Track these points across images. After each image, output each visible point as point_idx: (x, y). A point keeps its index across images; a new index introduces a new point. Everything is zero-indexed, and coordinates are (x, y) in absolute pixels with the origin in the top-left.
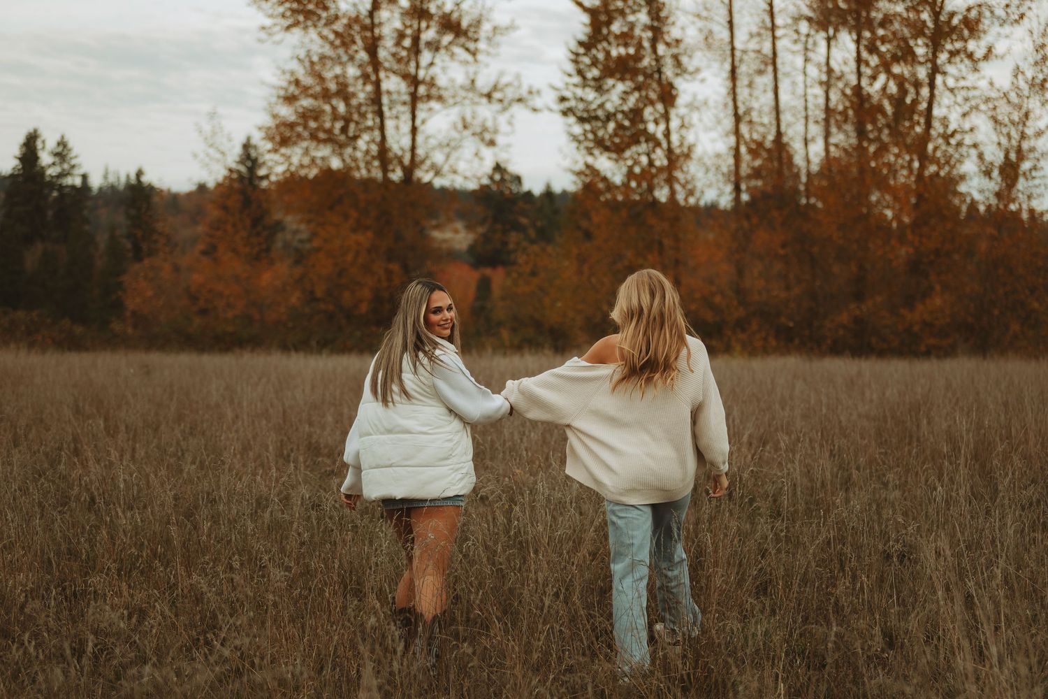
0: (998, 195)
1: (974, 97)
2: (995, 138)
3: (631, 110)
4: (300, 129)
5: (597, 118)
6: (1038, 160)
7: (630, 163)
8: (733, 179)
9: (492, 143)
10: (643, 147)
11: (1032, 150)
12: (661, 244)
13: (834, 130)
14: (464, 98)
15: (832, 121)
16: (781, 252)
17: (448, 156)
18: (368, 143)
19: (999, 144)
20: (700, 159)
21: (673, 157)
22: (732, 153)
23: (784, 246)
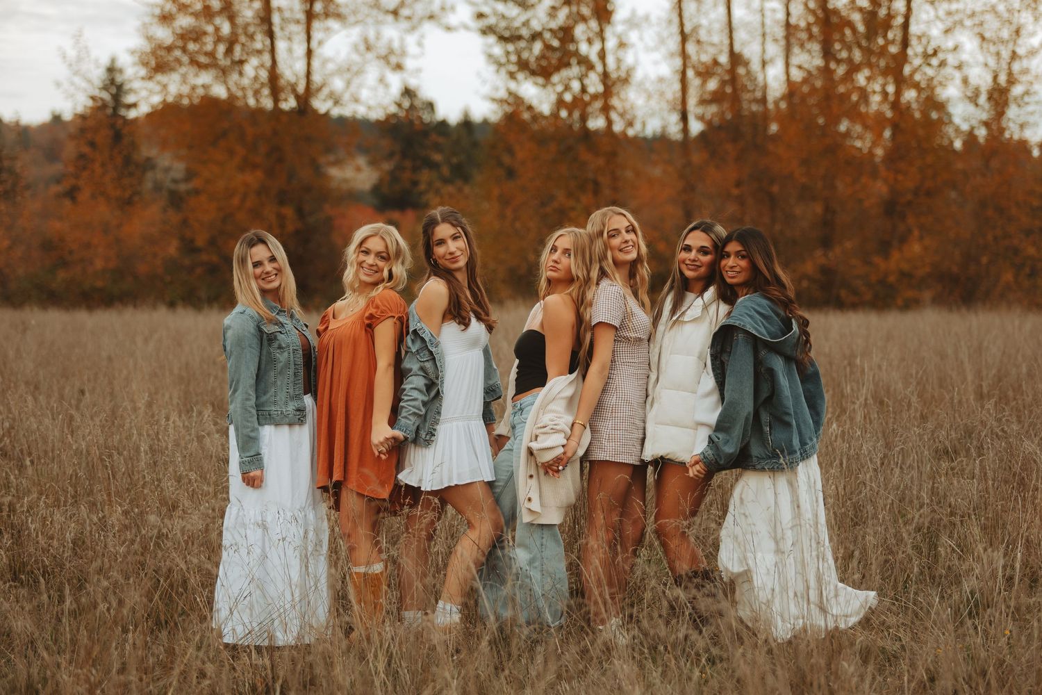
0: (986, 124)
1: (957, 11)
2: (981, 58)
3: (561, 28)
4: (178, 53)
5: (520, 38)
6: (1031, 83)
7: (560, 88)
8: (680, 107)
9: (399, 67)
10: (575, 70)
11: (1026, 71)
12: (596, 183)
13: (796, 50)
14: (367, 16)
15: (793, 40)
16: (735, 192)
17: (348, 83)
18: (256, 68)
19: (986, 65)
20: (641, 84)
21: (610, 83)
22: (678, 77)
23: (738, 184)
